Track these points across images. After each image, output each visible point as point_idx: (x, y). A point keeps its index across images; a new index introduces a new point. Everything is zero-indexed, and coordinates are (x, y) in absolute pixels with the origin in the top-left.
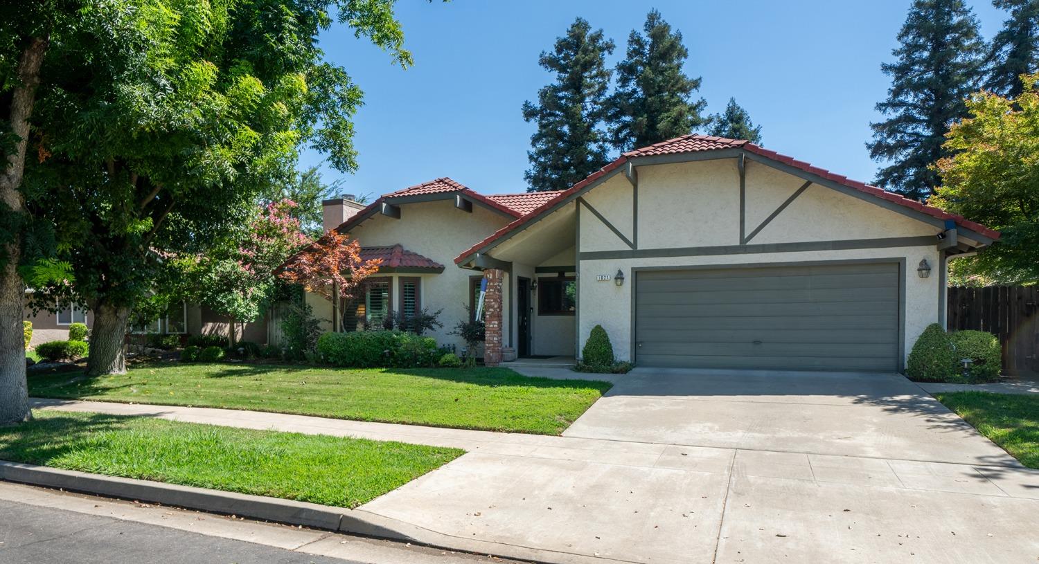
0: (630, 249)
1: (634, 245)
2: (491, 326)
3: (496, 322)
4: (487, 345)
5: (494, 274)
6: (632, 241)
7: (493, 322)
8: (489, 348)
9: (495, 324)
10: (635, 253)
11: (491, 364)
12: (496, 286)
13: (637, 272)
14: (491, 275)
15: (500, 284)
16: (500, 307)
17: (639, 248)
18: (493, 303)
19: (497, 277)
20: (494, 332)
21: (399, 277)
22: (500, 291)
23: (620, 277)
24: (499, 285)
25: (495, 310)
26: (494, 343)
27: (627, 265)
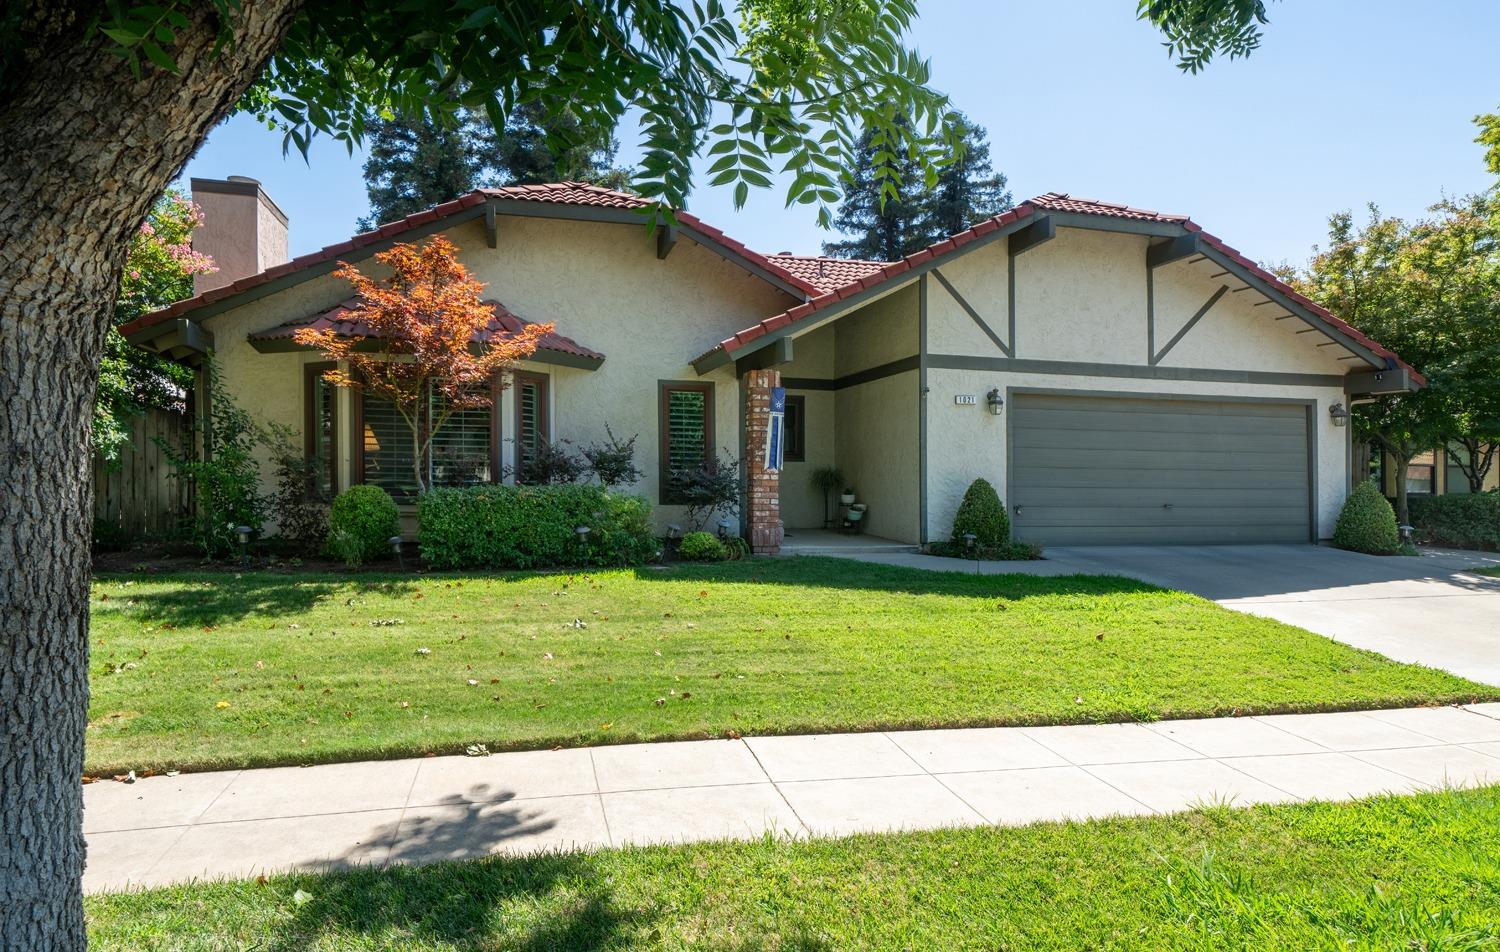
0: (1004, 356)
1: (1010, 350)
2: (766, 477)
4: (758, 513)
6: (1007, 344)
8: (761, 519)
10: (1011, 364)
11: (767, 550)
13: (1016, 394)
14: (766, 380)
17: (1018, 356)
23: (992, 399)
27: (1003, 381)
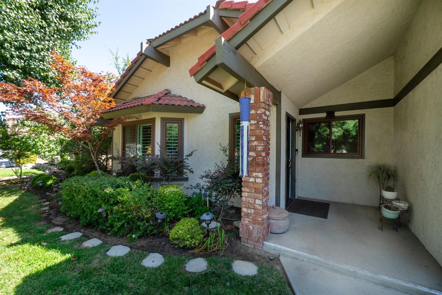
2: (252, 180)
3: (260, 175)
5: (257, 96)
7: (254, 174)
9: (258, 177)
12: (260, 115)
15: (267, 113)
16: (267, 150)
18: (255, 143)
19: (262, 100)
20: (257, 191)
21: (161, 118)
22: (266, 123)
24: (265, 113)
25: (258, 154)
26: (255, 209)
